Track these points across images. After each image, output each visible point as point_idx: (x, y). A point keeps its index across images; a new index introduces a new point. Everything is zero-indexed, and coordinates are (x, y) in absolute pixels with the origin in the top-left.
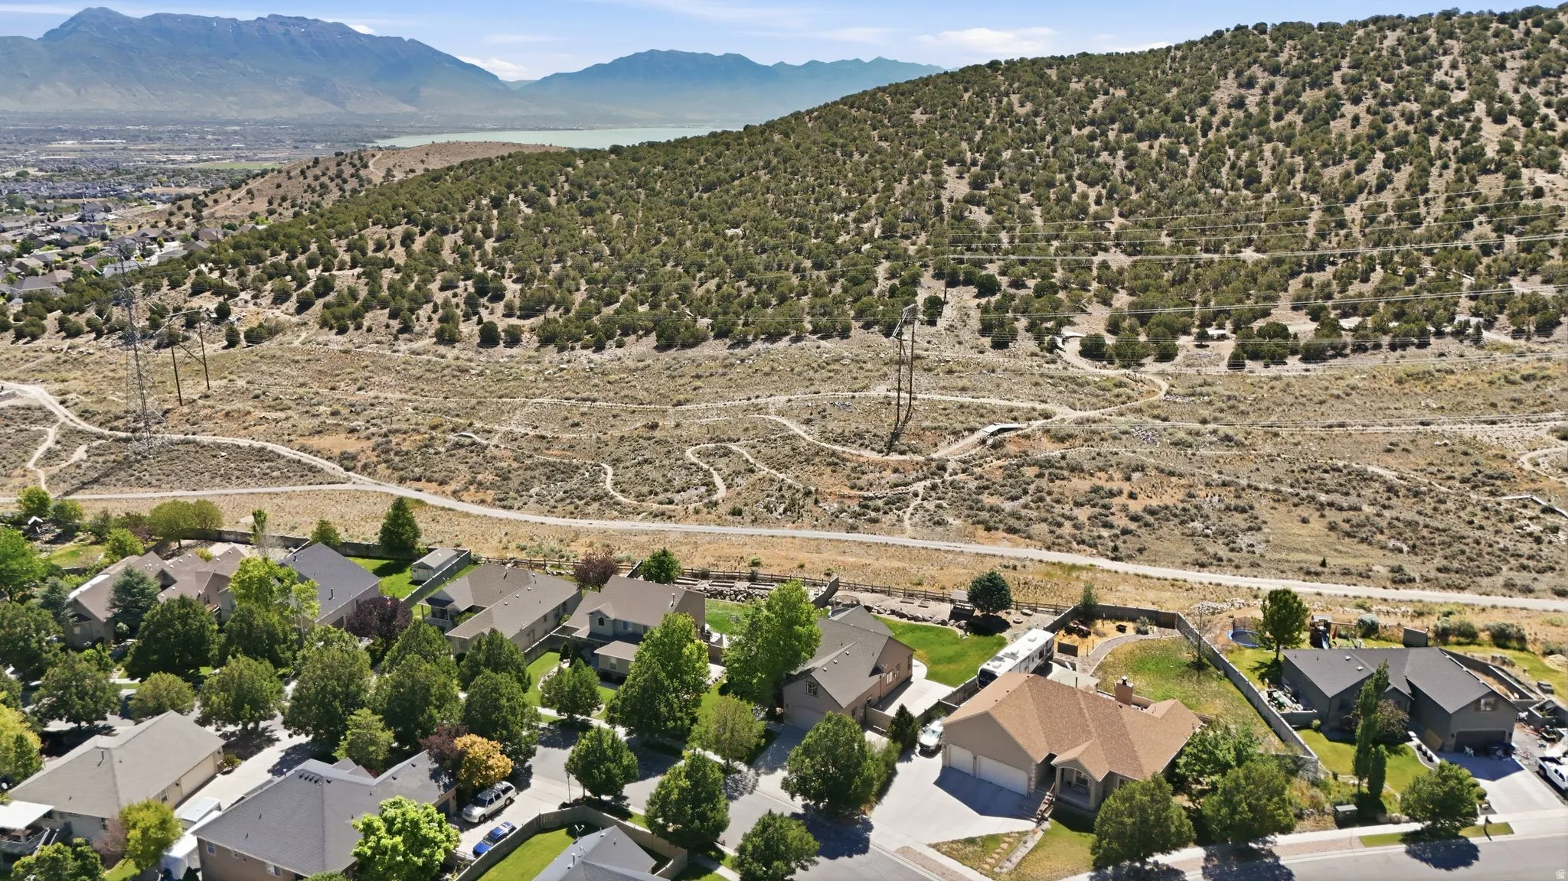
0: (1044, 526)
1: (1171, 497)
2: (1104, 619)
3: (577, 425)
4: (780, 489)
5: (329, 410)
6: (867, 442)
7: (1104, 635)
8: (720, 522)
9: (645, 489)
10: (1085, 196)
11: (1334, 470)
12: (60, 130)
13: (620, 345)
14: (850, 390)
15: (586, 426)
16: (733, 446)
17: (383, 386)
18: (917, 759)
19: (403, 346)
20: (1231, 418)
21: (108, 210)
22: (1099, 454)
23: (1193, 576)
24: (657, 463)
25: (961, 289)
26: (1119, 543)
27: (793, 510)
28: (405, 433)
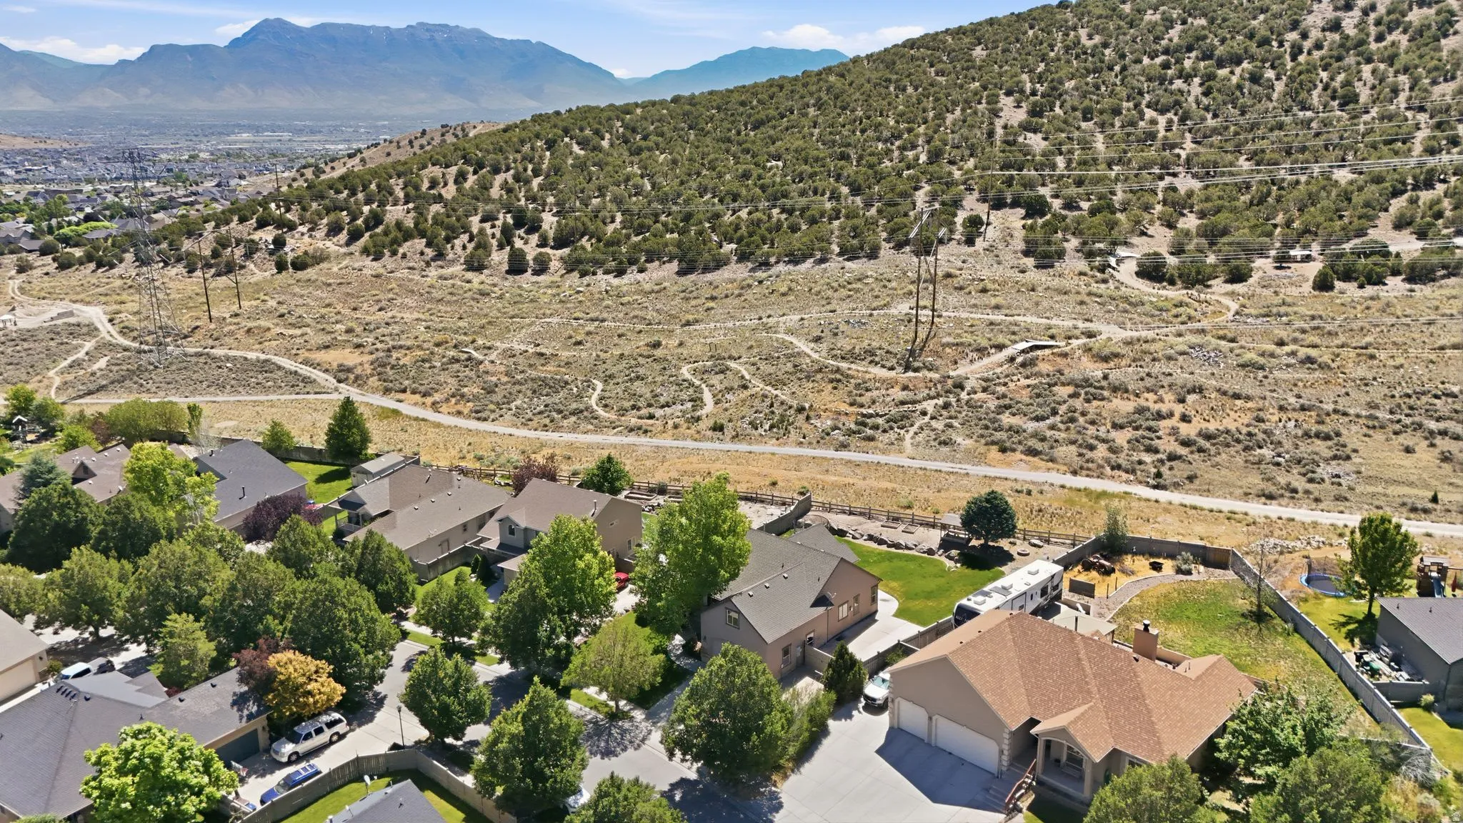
0: (1073, 449)
1: (1235, 420)
2: (1135, 554)
3: (579, 343)
4: (772, 405)
5: (343, 328)
6: (877, 359)
7: (1133, 573)
8: (699, 437)
9: (627, 404)
10: (1153, 122)
11: (1447, 395)
12: (239, 126)
13: (641, 271)
14: (868, 308)
15: (589, 345)
16: (732, 364)
17: (403, 307)
18: (860, 717)
19: (433, 272)
20: (1315, 339)
21: (241, 177)
22: (1149, 375)
23: (1257, 509)
24: (650, 379)
25: (1007, 211)
26: (1164, 470)
27: (780, 426)
28: (408, 348)
